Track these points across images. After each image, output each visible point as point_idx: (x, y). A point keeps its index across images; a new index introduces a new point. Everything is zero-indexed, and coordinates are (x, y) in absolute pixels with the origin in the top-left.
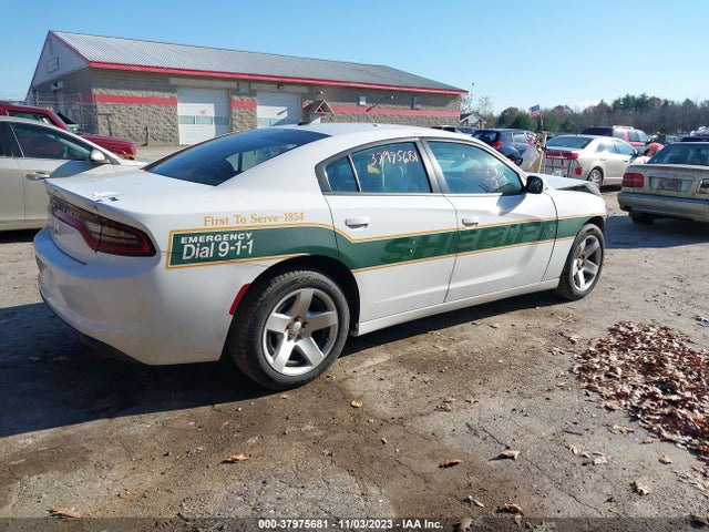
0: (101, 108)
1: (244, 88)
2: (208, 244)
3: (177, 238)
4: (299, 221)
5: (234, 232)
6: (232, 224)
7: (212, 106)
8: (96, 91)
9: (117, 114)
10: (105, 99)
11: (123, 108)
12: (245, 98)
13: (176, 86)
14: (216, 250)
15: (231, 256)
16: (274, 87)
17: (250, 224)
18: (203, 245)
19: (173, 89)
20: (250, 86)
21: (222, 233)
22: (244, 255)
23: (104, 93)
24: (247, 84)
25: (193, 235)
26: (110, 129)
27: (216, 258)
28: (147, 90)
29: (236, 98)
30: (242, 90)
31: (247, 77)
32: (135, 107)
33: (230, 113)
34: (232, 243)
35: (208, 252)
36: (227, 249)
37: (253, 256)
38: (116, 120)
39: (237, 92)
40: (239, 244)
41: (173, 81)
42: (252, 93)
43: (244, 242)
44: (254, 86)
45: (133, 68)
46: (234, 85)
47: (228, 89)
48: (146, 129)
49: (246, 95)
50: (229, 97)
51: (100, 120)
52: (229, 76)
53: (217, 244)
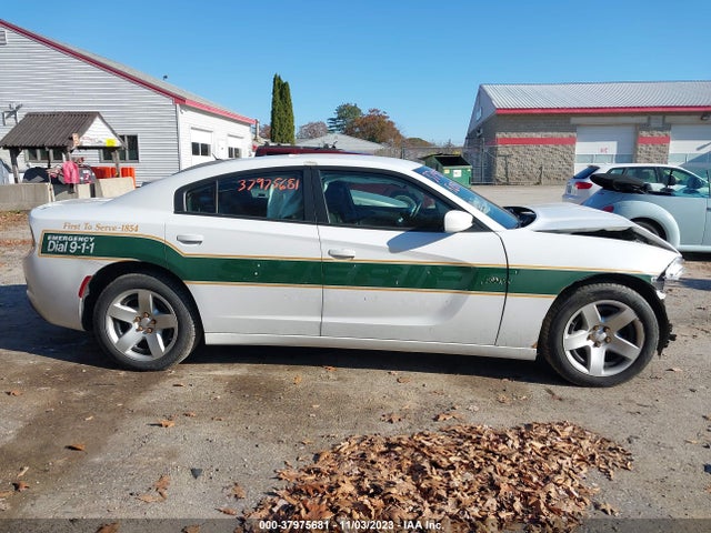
0: (502, 150)
1: (656, 122)
2: (63, 242)
3: (46, 235)
4: (134, 232)
5: (82, 236)
6: (82, 230)
7: (615, 143)
8: (498, 135)
9: (515, 155)
10: (505, 141)
11: (521, 149)
12: (656, 134)
13: (579, 125)
14: (68, 248)
15: (78, 253)
16: (696, 118)
17: (94, 231)
18: (61, 242)
19: (573, 128)
20: (664, 120)
21: (74, 235)
22: (87, 253)
23: (507, 136)
24: (661, 117)
25: (56, 235)
26: (506, 169)
27: (67, 253)
28: (546, 131)
29: (644, 134)
30: (653, 124)
31: (660, 110)
32: (533, 147)
33: (635, 149)
34: (80, 243)
35: (63, 248)
36: (75, 248)
37: (94, 255)
38: (513, 161)
39: (646, 127)
40: (84, 245)
41: (574, 120)
42: (667, 127)
43: (88, 243)
44: (669, 119)
45: (534, 111)
46: (644, 120)
47: (636, 125)
48: (541, 169)
49: (657, 129)
50: (637, 134)
51: (499, 161)
52: (638, 110)
53: (69, 242)
